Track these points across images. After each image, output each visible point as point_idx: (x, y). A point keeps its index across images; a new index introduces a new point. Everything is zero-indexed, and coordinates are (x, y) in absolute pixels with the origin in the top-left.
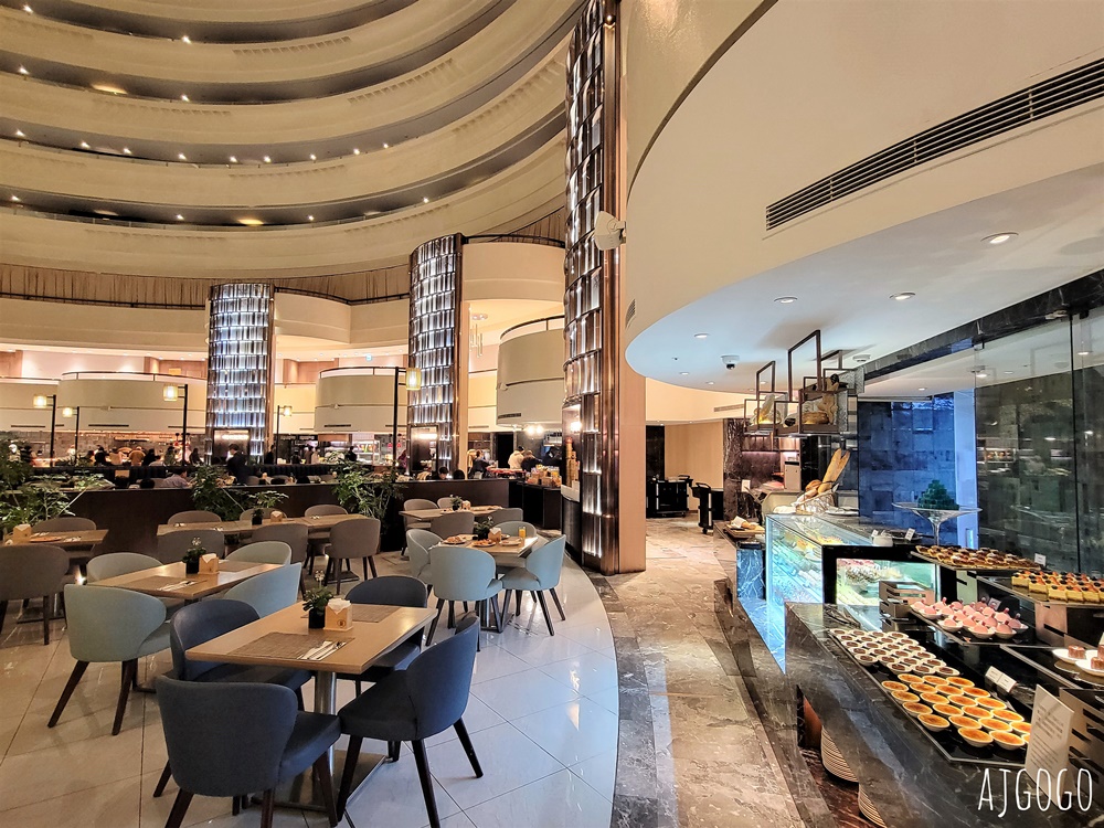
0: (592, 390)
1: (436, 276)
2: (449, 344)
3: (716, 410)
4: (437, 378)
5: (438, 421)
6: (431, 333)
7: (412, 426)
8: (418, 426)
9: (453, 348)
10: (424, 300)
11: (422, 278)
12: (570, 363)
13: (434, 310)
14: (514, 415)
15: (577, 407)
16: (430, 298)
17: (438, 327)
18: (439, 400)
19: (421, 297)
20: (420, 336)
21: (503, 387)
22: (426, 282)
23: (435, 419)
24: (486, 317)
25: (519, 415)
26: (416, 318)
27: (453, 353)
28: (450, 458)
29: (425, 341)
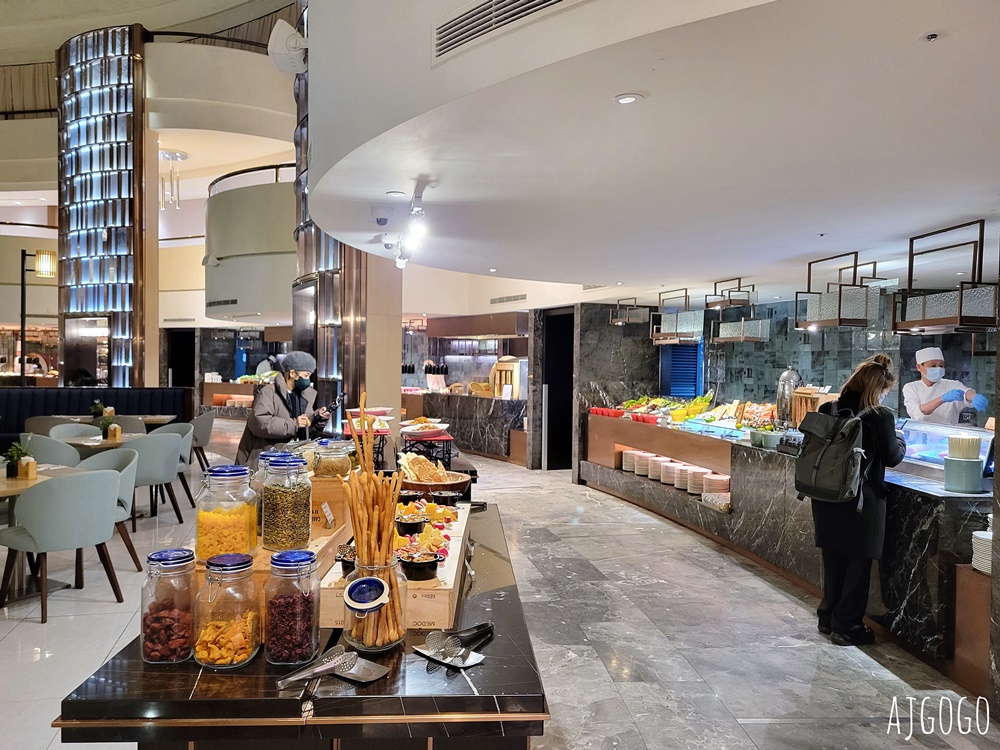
0: (331, 268)
1: (102, 87)
2: (125, 195)
3: (493, 301)
4: (107, 245)
5: (110, 309)
6: (97, 176)
7: (68, 316)
8: (75, 316)
9: (131, 201)
10: (83, 123)
11: (78, 89)
12: (303, 229)
13: (100, 140)
14: (226, 302)
15: (311, 291)
16: (92, 121)
17: (107, 168)
18: (111, 279)
19: (78, 118)
20: (78, 179)
21: (213, 261)
22: (84, 95)
23: (106, 306)
24: (184, 157)
25: (234, 302)
26: (69, 151)
27: (134, 208)
28: (130, 364)
29: (87, 187)
